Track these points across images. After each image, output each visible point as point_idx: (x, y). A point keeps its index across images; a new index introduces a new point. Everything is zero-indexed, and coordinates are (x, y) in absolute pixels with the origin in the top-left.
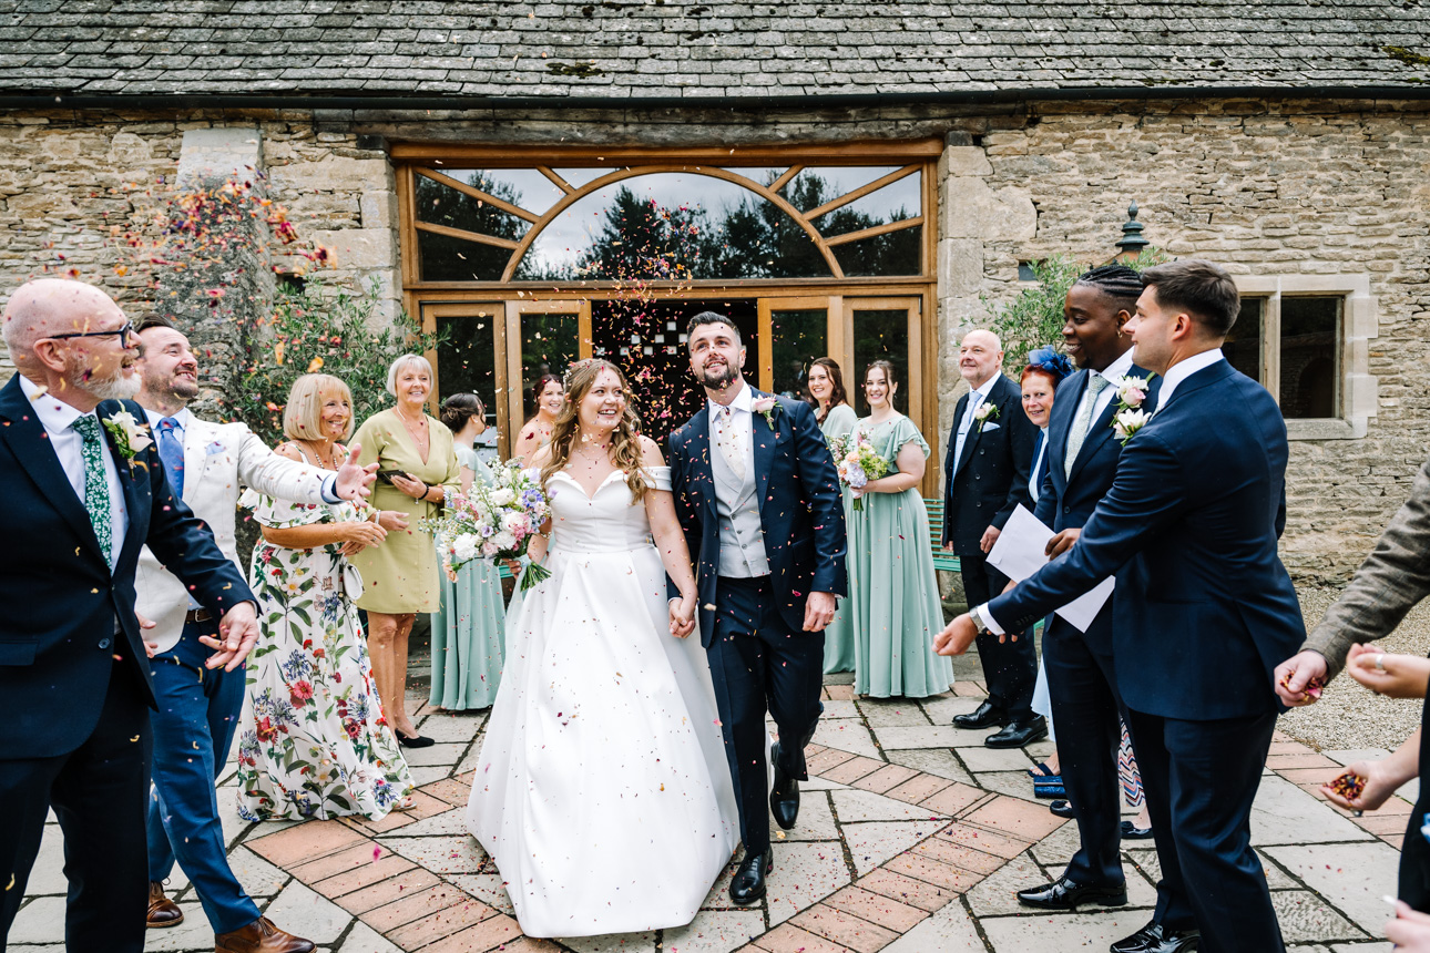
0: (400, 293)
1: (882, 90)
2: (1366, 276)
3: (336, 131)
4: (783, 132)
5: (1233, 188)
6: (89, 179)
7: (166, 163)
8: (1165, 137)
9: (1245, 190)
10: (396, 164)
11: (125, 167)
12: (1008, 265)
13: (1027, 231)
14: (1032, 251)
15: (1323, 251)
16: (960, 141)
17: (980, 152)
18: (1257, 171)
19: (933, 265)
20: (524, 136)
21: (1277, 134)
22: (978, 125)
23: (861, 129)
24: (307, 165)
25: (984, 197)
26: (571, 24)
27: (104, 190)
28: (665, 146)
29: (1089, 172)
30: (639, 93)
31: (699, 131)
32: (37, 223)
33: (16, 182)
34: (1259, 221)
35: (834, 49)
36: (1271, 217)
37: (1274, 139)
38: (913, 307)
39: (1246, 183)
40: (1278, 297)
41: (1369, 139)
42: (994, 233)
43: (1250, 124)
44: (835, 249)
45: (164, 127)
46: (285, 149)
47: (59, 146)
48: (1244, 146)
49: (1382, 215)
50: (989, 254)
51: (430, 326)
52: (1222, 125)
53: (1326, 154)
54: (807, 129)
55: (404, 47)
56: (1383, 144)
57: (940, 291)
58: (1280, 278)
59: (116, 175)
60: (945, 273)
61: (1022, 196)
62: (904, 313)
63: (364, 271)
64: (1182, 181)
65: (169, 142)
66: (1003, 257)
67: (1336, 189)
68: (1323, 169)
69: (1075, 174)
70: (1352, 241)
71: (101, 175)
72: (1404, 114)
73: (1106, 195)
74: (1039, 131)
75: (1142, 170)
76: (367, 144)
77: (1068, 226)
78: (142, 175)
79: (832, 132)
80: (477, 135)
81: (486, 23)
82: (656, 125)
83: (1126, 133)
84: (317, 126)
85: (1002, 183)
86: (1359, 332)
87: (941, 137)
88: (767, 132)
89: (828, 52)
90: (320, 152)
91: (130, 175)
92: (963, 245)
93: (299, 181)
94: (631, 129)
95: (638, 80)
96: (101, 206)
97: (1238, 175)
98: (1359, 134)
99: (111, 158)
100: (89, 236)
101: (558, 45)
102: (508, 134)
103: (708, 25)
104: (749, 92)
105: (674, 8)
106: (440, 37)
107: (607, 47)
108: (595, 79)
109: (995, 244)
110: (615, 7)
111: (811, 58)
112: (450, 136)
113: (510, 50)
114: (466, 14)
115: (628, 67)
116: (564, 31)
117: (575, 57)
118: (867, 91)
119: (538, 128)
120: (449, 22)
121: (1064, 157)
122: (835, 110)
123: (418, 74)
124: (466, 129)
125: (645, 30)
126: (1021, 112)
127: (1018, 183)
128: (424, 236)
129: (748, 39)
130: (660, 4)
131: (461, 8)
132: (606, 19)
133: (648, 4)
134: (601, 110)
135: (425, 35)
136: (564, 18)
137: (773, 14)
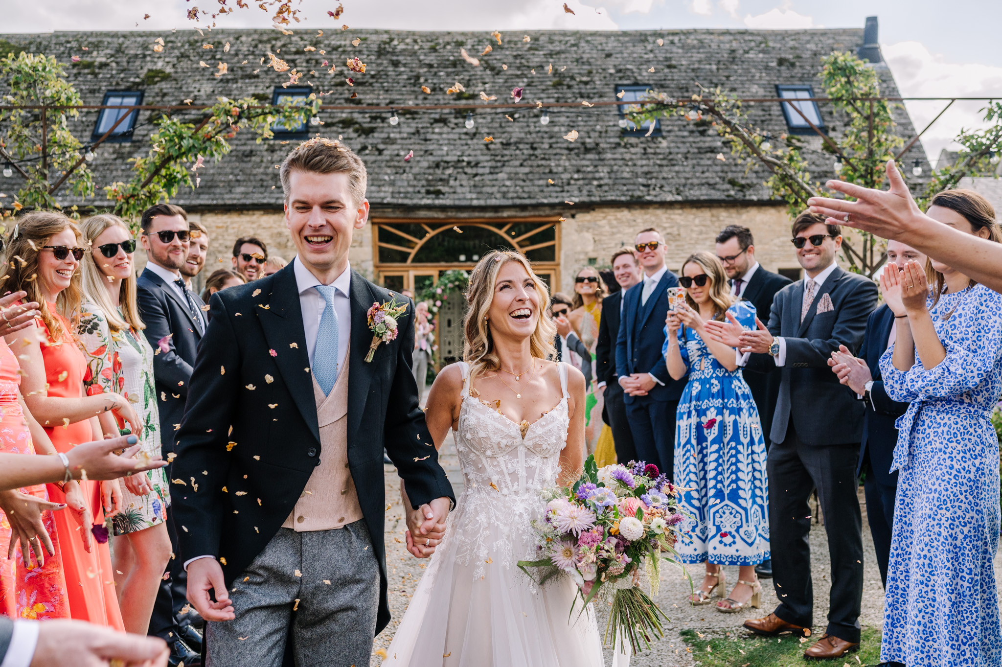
0: (373, 268)
4: (504, 214)
6: (275, 231)
8: (638, 215)
9: (668, 234)
10: (373, 224)
12: (584, 260)
13: (591, 248)
14: (592, 255)
16: (567, 217)
17: (574, 221)
18: (672, 227)
19: (559, 258)
20: (417, 216)
21: (680, 215)
22: (573, 212)
23: (532, 213)
25: (575, 237)
26: (431, 171)
28: (465, 218)
29: (612, 228)
30: (457, 203)
31: (477, 214)
35: (524, 181)
37: (678, 216)
38: (552, 273)
39: (669, 231)
41: (713, 216)
42: (579, 248)
43: (669, 211)
47: (267, 220)
48: (667, 218)
50: (576, 256)
51: (382, 279)
52: (660, 211)
53: (697, 221)
54: (513, 213)
55: (376, 183)
56: (718, 217)
57: (562, 267)
60: (562, 262)
61: (588, 236)
62: (549, 274)
63: (363, 261)
66: (582, 257)
67: (701, 233)
68: (696, 226)
69: (607, 228)
71: (279, 230)
74: (593, 213)
75: (630, 226)
77: (605, 246)
80: (402, 215)
81: (401, 171)
82: (462, 212)
83: (624, 214)
85: (581, 231)
87: (561, 215)
88: (500, 214)
89: (521, 183)
92: (568, 253)
94: (453, 213)
95: (456, 196)
101: (427, 180)
102: (412, 215)
103: (480, 171)
104: (493, 202)
105: (469, 163)
106: (386, 178)
107: (445, 181)
108: (441, 196)
109: (579, 253)
110: (447, 162)
111: (516, 186)
112: (392, 215)
113: (411, 183)
114: (395, 167)
115: (452, 190)
116: (430, 174)
117: (434, 186)
118: (533, 201)
119: (422, 214)
120: (389, 171)
121: (603, 222)
122: (523, 207)
123: (382, 195)
124: (398, 214)
125: (458, 173)
126: (587, 207)
127: (587, 231)
128: (381, 249)
129: (495, 176)
130: (463, 161)
131: (392, 164)
132: (444, 168)
133: (459, 161)
134: (443, 208)
135: (381, 177)
136: (429, 168)
137: (503, 166)
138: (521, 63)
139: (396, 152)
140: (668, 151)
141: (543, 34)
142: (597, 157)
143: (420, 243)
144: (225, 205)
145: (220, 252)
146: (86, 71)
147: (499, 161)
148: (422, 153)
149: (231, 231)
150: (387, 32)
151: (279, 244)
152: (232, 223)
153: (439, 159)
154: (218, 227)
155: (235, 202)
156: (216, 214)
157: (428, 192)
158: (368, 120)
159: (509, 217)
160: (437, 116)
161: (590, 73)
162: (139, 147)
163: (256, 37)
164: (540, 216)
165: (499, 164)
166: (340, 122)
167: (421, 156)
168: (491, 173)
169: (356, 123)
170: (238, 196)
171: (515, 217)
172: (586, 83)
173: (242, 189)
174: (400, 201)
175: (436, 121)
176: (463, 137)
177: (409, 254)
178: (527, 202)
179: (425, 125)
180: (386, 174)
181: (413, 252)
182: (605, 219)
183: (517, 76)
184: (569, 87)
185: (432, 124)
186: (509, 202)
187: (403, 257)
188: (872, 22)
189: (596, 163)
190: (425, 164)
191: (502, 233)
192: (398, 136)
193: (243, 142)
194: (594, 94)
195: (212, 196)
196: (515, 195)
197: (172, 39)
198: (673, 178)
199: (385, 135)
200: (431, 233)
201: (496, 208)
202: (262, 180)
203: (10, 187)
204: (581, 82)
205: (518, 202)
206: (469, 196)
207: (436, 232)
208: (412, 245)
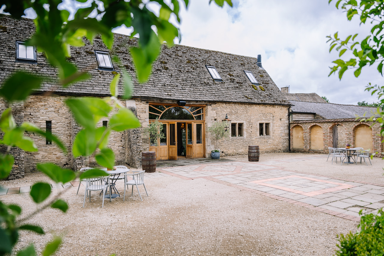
0: (148, 121)
2: (245, 121)
3: (144, 101)
4: (192, 103)
5: (234, 111)
7: (123, 104)
8: (228, 106)
13: (215, 116)
14: (216, 118)
15: (242, 119)
16: (209, 105)
17: (211, 107)
18: (236, 110)
19: (205, 119)
21: (238, 106)
22: (210, 104)
23: (199, 103)
24: (140, 105)
25: (211, 112)
29: (221, 109)
34: (236, 115)
35: (194, 93)
36: (237, 115)
37: (237, 107)
38: (202, 123)
39: (235, 111)
40: (238, 123)
42: (212, 116)
43: (235, 105)
44: (195, 116)
45: (123, 99)
46: (138, 103)
48: (235, 107)
49: (246, 115)
52: (233, 105)
53: (242, 108)
55: (147, 90)
57: (206, 122)
58: (238, 121)
60: (207, 120)
61: (215, 112)
62: (201, 124)
63: (146, 118)
64: (229, 111)
65: (124, 101)
66: (213, 118)
67: (242, 112)
68: (241, 110)
69: (220, 109)
70: (244, 117)
72: (248, 104)
73: (222, 112)
74: (216, 105)
76: (147, 103)
77: (219, 115)
79: (197, 104)
80: (159, 102)
81: (154, 86)
83: (224, 105)
84: (141, 100)
85: (213, 110)
86: (245, 127)
87: (206, 104)
88: (190, 103)
90: (142, 103)
92: (209, 117)
93: (139, 107)
94: (176, 102)
95: (176, 96)
97: (234, 110)
98: (244, 106)
103: (179, 88)
104: (188, 99)
105: (174, 85)
106: (150, 88)
107: (170, 91)
110: (167, 84)
111: (192, 94)
112: (156, 102)
113: (159, 90)
114: (151, 85)
115: (173, 94)
116: (163, 88)
118: (201, 100)
121: (219, 108)
122: (197, 101)
123: (152, 94)
125: (172, 88)
126: (214, 102)
128: (150, 114)
129: (184, 91)
133: (171, 84)
135: (148, 88)
136: (162, 86)
137: (185, 87)
140: (227, 87)
142: (210, 87)
143: (163, 112)
147: (183, 86)
153: (164, 83)
160: (157, 68)
161: (196, 60)
162: (42, 67)
164: (201, 105)
166: (124, 66)
167: (158, 81)
168: (182, 89)
169: (130, 67)
171: (194, 104)
172: (197, 63)
173: (98, 88)
174: (160, 97)
175: (157, 70)
176: (168, 76)
177: (159, 116)
178: (198, 99)
179: (154, 71)
181: (161, 115)
182: (219, 107)
184: (193, 64)
187: (157, 117)
188: (259, 57)
190: (161, 84)
191: (188, 110)
193: (89, 69)
194: (200, 67)
196: (193, 97)
200: (166, 109)
202: (104, 85)
206: (180, 96)
207: (168, 109)
208: (160, 113)
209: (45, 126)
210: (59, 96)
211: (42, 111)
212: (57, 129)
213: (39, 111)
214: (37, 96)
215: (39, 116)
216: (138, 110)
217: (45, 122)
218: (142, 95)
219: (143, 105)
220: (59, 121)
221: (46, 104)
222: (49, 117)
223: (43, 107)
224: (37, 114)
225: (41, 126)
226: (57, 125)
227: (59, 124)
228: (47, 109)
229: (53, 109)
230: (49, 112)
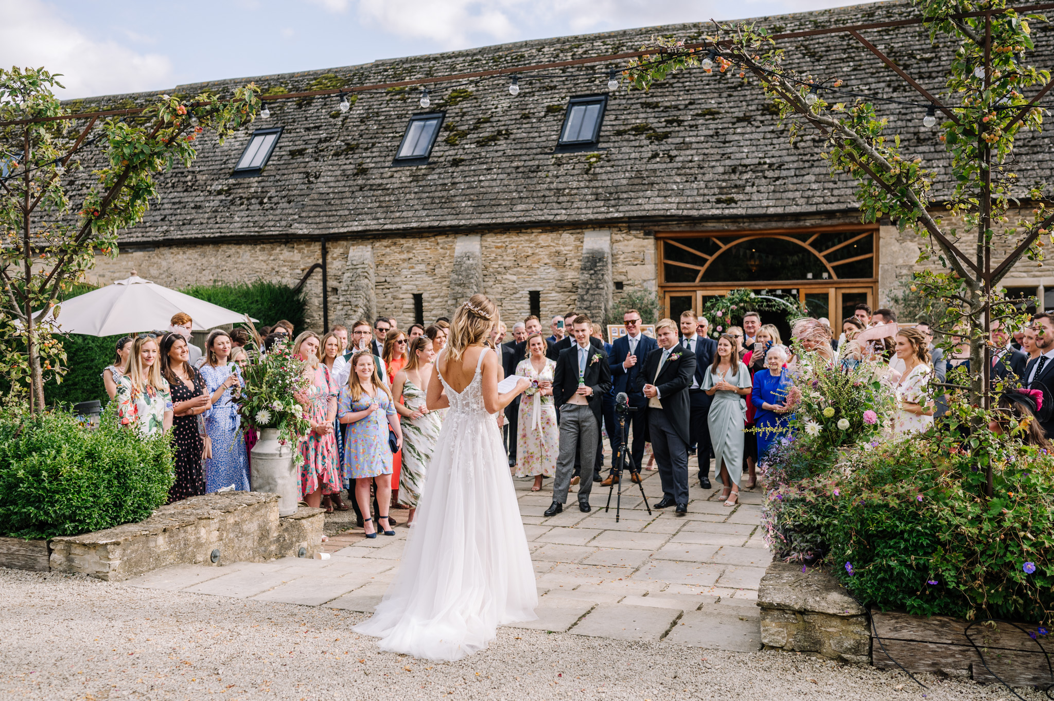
0: (657, 288)
1: (849, 206)
3: (637, 230)
4: (808, 223)
6: (553, 250)
7: (578, 243)
10: (657, 239)
11: (565, 245)
12: (907, 275)
13: (915, 261)
14: (918, 270)
16: (886, 224)
17: (894, 228)
19: (877, 274)
20: (705, 229)
23: (841, 221)
24: (626, 242)
25: (896, 247)
26: (726, 177)
27: (558, 253)
28: (760, 229)
30: (750, 211)
31: (774, 224)
32: (536, 265)
33: (530, 252)
35: (835, 183)
38: (869, 291)
40: (1042, 287)
42: (900, 262)
44: (833, 267)
45: (578, 231)
46: (618, 237)
47: (545, 239)
50: (898, 271)
51: (668, 300)
54: (818, 222)
55: (662, 193)
57: (880, 285)
58: (1042, 279)
59: (562, 248)
60: (881, 278)
61: (914, 246)
62: (866, 294)
63: (645, 281)
65: (580, 236)
66: (904, 271)
71: (557, 248)
76: (647, 234)
78: (571, 248)
79: (829, 222)
80: (687, 229)
81: (693, 179)
82: (756, 222)
84: (630, 229)
85: (904, 240)
87: (878, 221)
88: (801, 223)
89: (831, 185)
90: (630, 237)
91: (567, 248)
92: (886, 267)
93: (623, 249)
94: (746, 224)
95: (750, 204)
96: (556, 259)
99: (561, 242)
100: (552, 270)
101: (721, 188)
102: (699, 228)
103: (784, 173)
104: (794, 209)
105: (771, 165)
106: (675, 187)
107: (740, 188)
108: (733, 205)
109: (901, 267)
110: (746, 166)
111: (824, 189)
112: (678, 229)
113: (701, 191)
114: (685, 175)
115: (747, 197)
116: (724, 181)
117: (727, 194)
118: (842, 206)
119: (710, 225)
120: (678, 179)
122: (830, 214)
123: (666, 206)
124: (683, 227)
125: (756, 178)
127: (912, 241)
128: (666, 265)
129: (800, 179)
130: (765, 163)
131: (683, 171)
132: (741, 173)
133: (760, 164)
134: (734, 218)
135: (669, 186)
136: (724, 173)
137: (812, 166)
138: (848, 45)
139: (690, 158)
140: (1031, 135)
141: (879, 7)
142: (932, 149)
143: (711, 259)
144: (503, 224)
145: (499, 273)
146: (397, 97)
147: (808, 161)
148: (718, 157)
149: (510, 251)
150: (695, 26)
151: (558, 263)
152: (511, 242)
153: (737, 163)
154: (497, 247)
155: (513, 220)
156: (496, 233)
157: (719, 201)
158: (664, 124)
159: (813, 226)
160: (741, 115)
161: (935, 47)
162: (434, 169)
163: (558, 46)
164: (852, 224)
165: (807, 165)
166: (632, 129)
167: (717, 161)
168: (796, 176)
169: (651, 128)
170: (517, 214)
171: (822, 226)
172: (929, 60)
173: (523, 207)
174: (685, 213)
175: (739, 120)
176: (768, 135)
177: (699, 271)
178: (834, 207)
179: (726, 125)
180: (675, 183)
181: (702, 269)
183: (842, 60)
184: (906, 67)
185: (734, 123)
186: (813, 209)
187: (690, 276)
189: (930, 156)
190: (721, 170)
191: (806, 245)
192: (693, 139)
193: (531, 157)
194: (938, 72)
195: (493, 215)
196: (821, 200)
197: (479, 57)
198: (1033, 169)
199: (681, 140)
200: (724, 248)
201: (797, 216)
202: (544, 196)
203: (317, 214)
204: (922, 59)
205: (824, 207)
206: (765, 203)
207: (729, 246)
208: (702, 262)
209: (412, 306)
210: (434, 236)
211: (405, 272)
212: (434, 312)
213: (399, 274)
214: (394, 240)
215: (399, 284)
216: (622, 258)
217: (411, 296)
218: (632, 214)
219: (635, 241)
220: (436, 295)
221: (411, 255)
222: (417, 286)
223: (405, 265)
224: (397, 279)
225: (405, 306)
226: (433, 303)
227: (436, 300)
228: (413, 268)
229: (422, 267)
230: (416, 273)
